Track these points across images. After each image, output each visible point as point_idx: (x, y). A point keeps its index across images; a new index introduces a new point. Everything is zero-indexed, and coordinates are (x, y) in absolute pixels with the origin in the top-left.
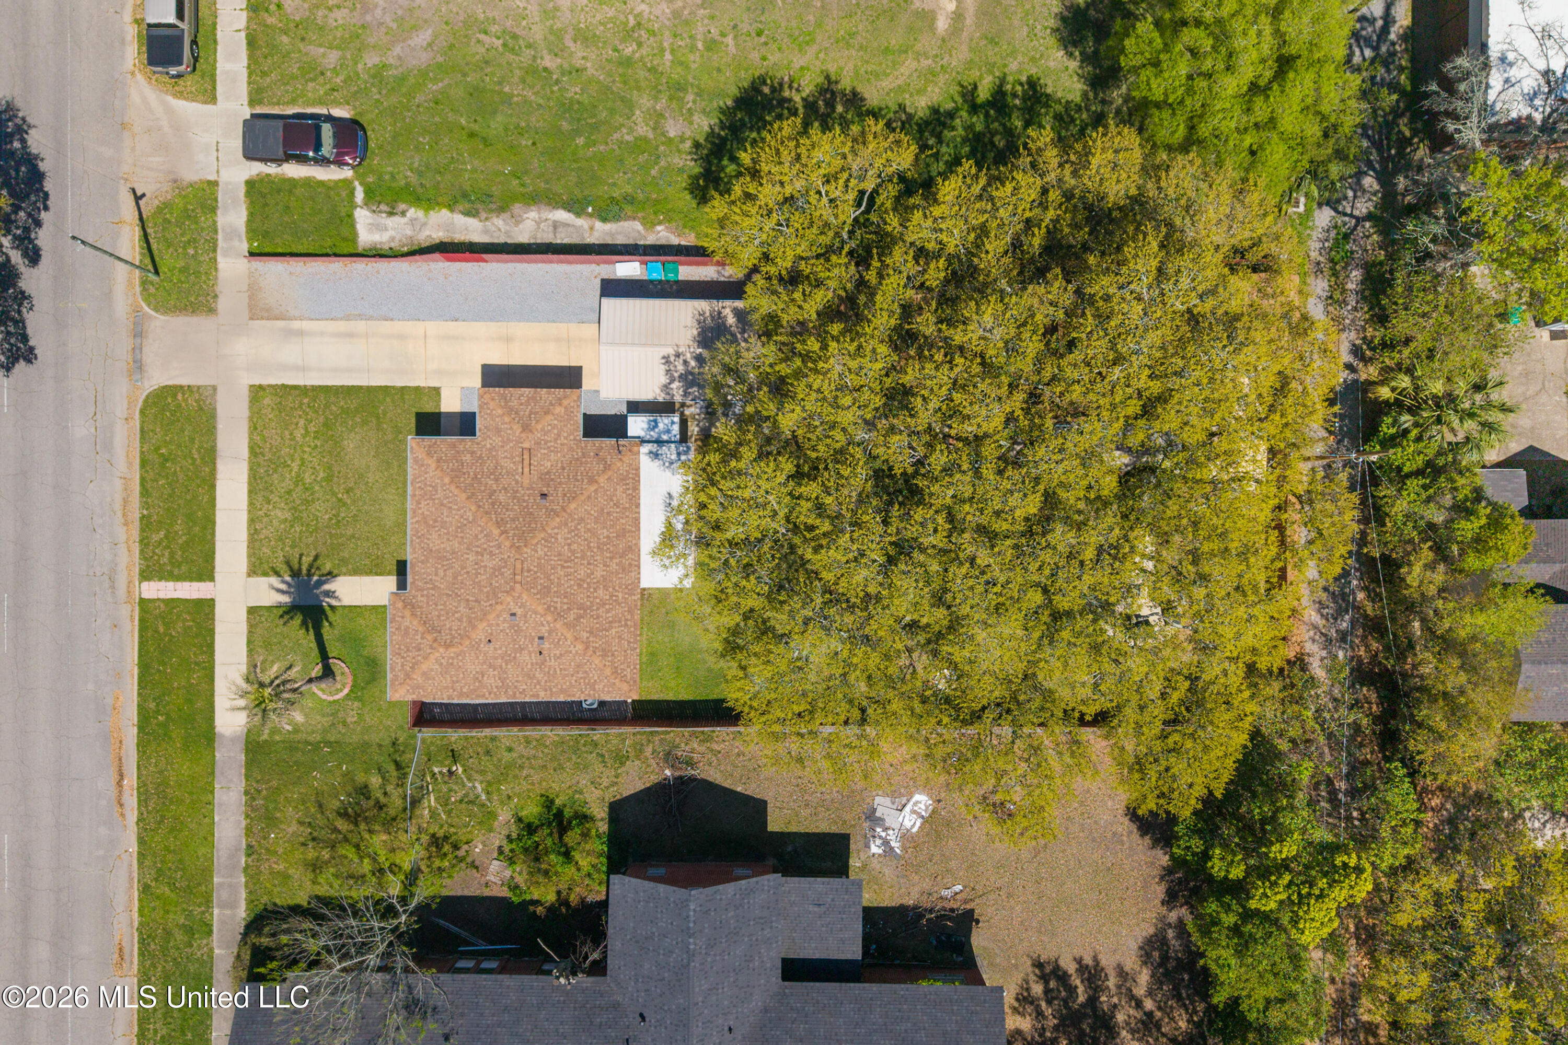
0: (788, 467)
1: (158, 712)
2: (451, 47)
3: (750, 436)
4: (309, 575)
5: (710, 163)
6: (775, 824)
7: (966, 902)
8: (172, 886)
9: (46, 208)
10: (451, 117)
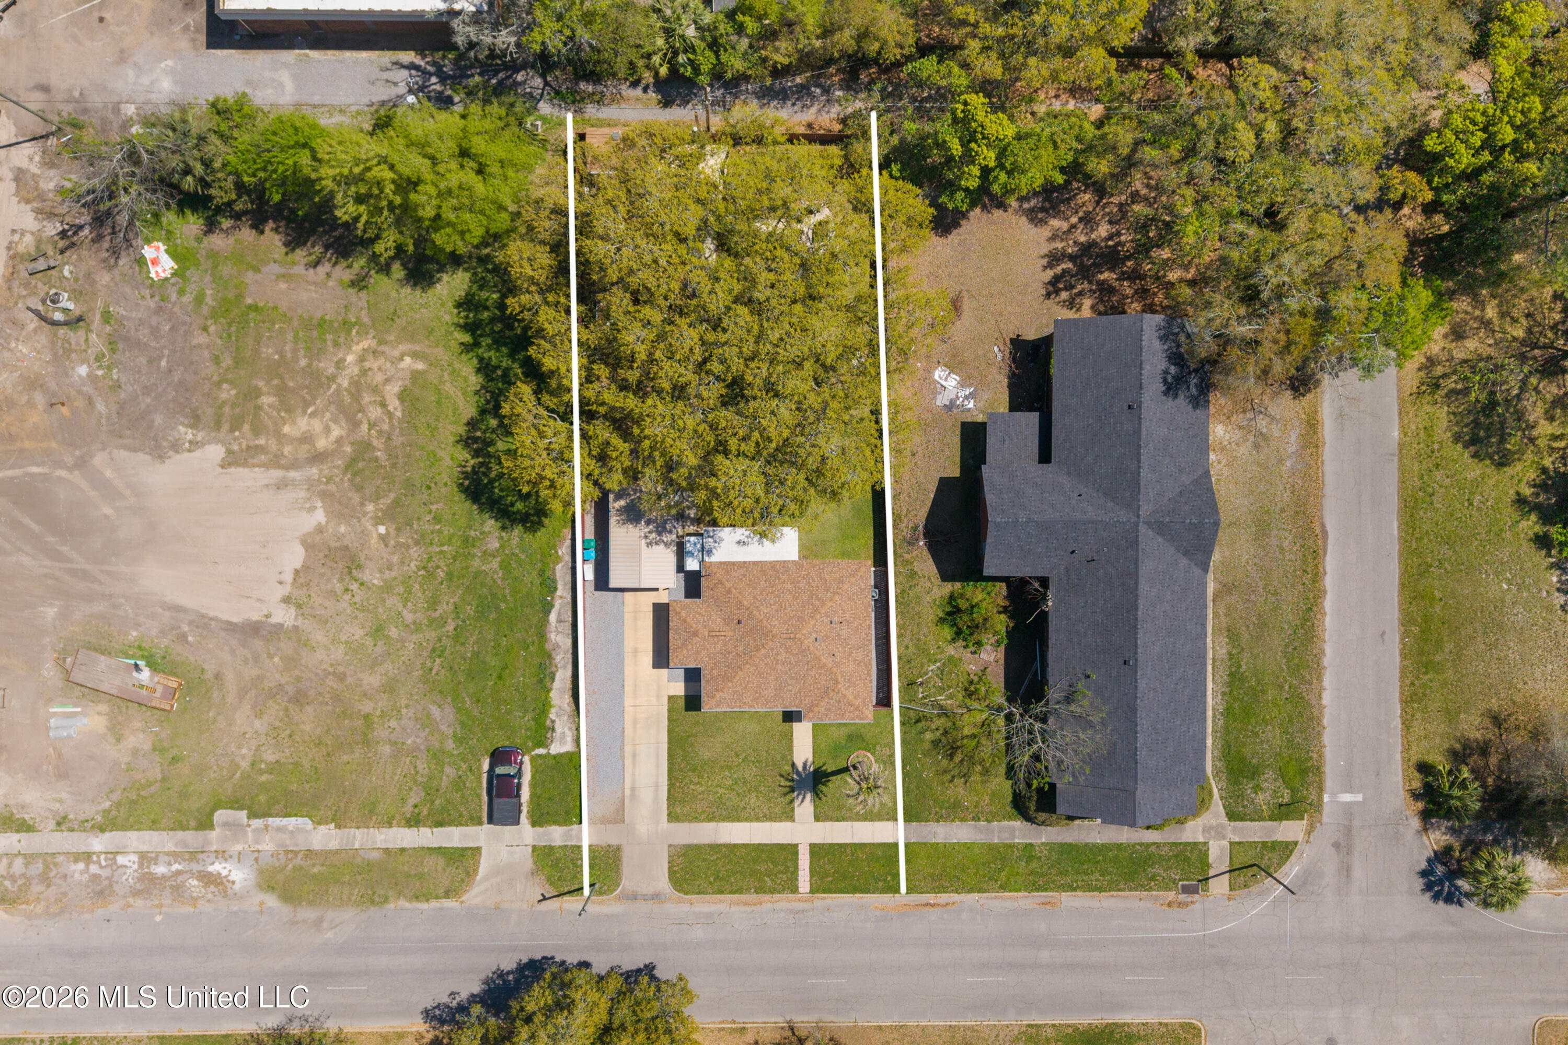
0: (720, 458)
1: (885, 880)
2: (441, 692)
3: (702, 482)
4: (792, 780)
5: (515, 520)
6: (955, 472)
7: (1005, 344)
8: (1000, 870)
9: (553, 958)
10: (488, 691)
